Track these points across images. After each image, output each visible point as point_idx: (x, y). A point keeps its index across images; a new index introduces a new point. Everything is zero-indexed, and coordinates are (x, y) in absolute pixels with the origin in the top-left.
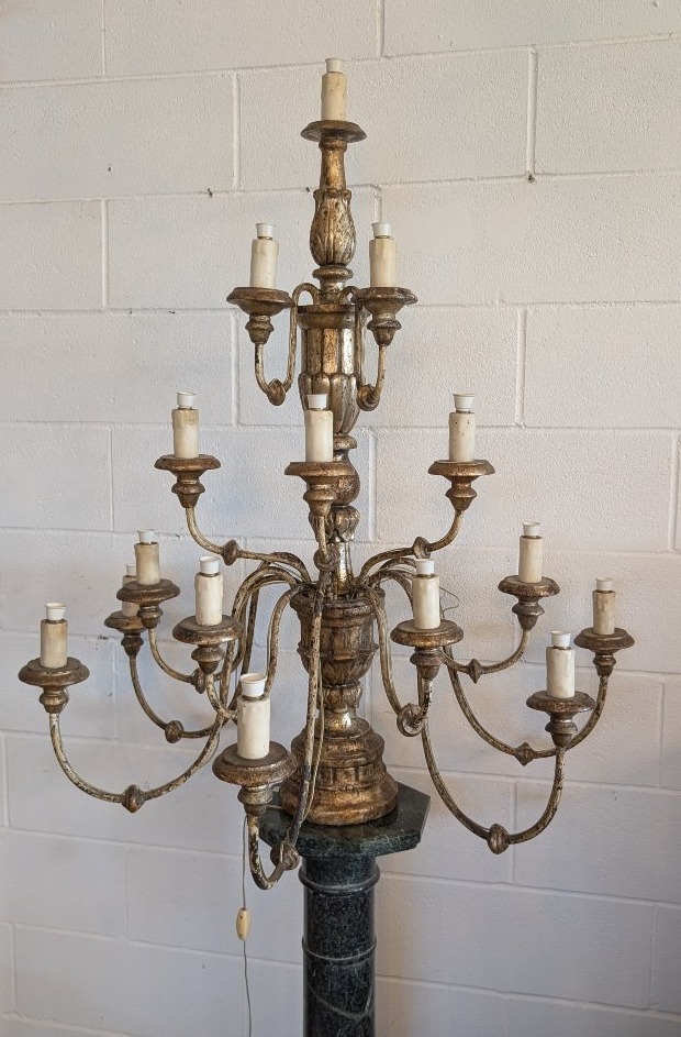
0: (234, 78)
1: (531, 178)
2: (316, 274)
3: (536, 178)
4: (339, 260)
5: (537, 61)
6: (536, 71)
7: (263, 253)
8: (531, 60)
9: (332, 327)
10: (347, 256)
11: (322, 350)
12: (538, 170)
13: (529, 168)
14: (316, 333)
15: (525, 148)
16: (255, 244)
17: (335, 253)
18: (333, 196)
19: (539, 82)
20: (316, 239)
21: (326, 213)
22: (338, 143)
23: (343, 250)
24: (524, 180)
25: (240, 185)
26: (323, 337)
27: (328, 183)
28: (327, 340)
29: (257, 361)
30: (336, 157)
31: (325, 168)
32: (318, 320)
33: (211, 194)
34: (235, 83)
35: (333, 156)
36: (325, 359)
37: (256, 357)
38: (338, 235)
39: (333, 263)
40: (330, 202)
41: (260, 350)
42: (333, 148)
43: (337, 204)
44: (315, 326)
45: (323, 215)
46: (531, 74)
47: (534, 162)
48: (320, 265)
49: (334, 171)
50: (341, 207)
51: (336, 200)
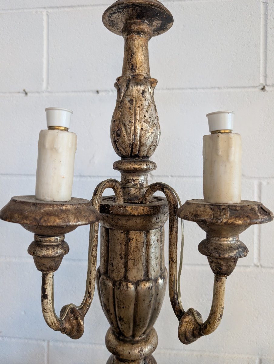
0: (45, 13)
1: (263, 89)
2: (116, 166)
3: (267, 88)
4: (143, 153)
5: (266, 8)
6: (266, 14)
7: (54, 149)
8: (262, 6)
9: (139, 230)
10: (153, 148)
11: (127, 255)
12: (269, 83)
13: (262, 81)
14: (120, 236)
15: (259, 67)
16: (42, 135)
17: (141, 145)
18: (139, 83)
19: (269, 22)
20: (119, 129)
21: (131, 101)
22: (145, 26)
23: (149, 142)
24: (258, 90)
25: (47, 88)
26: (128, 240)
27: (133, 68)
28: (133, 244)
29: (44, 296)
30: (142, 43)
31: (129, 54)
32: (123, 222)
33: (26, 94)
34: (45, 18)
35: (138, 41)
36: (130, 264)
37: (44, 290)
38: (146, 126)
39: (137, 156)
40: (135, 90)
41: (49, 281)
42: (139, 33)
43: (143, 92)
44: (120, 228)
45: (128, 104)
46: (262, 16)
47: (265, 77)
48: (123, 157)
49: (139, 57)
50: (148, 96)
51: (142, 88)
